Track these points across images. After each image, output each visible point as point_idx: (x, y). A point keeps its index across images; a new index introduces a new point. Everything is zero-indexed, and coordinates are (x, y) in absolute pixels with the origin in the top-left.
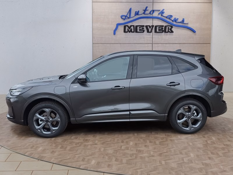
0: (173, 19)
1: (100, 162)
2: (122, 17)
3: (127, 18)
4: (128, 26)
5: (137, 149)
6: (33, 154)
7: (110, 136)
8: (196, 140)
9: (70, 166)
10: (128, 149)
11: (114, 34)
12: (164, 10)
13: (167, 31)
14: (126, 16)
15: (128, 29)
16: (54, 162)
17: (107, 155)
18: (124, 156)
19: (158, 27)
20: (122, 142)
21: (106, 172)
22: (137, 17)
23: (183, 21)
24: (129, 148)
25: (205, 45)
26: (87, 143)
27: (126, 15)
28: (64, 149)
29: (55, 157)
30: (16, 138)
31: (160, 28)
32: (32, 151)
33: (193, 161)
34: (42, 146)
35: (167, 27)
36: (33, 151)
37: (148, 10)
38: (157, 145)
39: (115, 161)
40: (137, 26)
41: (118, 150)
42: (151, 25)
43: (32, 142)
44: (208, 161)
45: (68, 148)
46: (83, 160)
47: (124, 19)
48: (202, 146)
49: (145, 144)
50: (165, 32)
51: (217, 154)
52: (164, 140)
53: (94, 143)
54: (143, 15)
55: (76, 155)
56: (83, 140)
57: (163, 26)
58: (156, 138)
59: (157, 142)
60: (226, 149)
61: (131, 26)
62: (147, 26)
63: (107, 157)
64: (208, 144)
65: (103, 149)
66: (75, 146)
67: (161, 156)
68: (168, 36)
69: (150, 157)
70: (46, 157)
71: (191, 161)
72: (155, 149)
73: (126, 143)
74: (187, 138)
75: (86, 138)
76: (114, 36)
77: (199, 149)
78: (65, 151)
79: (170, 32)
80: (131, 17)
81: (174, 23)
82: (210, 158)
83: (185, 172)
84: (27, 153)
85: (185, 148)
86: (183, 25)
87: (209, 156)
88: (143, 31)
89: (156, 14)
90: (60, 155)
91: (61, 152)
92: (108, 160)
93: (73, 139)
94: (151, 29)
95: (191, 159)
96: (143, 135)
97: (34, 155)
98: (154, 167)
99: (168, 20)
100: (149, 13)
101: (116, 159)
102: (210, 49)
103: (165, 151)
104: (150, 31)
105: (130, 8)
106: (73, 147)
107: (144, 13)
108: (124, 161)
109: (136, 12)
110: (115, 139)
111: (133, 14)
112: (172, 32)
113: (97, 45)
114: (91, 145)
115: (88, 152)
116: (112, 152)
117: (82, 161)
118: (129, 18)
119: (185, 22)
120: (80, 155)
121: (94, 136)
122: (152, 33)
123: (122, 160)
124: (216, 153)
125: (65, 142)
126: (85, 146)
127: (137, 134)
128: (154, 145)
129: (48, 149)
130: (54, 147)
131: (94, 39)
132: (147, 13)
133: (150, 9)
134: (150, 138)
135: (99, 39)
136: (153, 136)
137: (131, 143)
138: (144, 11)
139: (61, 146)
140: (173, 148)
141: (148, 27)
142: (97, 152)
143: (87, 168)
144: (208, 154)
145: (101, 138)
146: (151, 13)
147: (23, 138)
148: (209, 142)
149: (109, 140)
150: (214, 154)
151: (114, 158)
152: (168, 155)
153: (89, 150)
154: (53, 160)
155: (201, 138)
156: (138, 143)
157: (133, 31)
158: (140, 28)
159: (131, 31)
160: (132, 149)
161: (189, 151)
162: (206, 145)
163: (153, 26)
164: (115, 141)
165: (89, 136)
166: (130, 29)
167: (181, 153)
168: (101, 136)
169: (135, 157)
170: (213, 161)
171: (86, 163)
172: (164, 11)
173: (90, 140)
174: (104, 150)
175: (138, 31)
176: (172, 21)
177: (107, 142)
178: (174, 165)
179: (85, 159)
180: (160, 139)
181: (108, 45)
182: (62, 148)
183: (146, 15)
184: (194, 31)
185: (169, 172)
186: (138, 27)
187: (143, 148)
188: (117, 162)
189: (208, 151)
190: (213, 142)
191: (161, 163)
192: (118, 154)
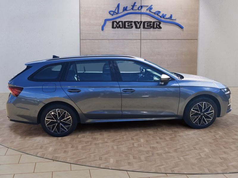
0: (161, 15)
1: (118, 160)
2: (110, 12)
3: (115, 13)
4: (116, 22)
5: (150, 146)
6: (45, 154)
7: (117, 134)
8: (204, 135)
9: (89, 165)
10: (141, 147)
11: (103, 29)
12: (152, 5)
13: (155, 27)
14: (114, 12)
15: (116, 25)
16: (72, 162)
17: (122, 153)
18: (140, 154)
19: (146, 23)
20: (133, 139)
21: (128, 170)
22: (126, 12)
23: (171, 17)
24: (142, 145)
25: (192, 41)
26: (96, 141)
27: (114, 10)
28: (76, 148)
29: (70, 157)
30: (20, 138)
31: (149, 24)
32: (43, 151)
33: (210, 156)
34: (51, 146)
35: (155, 23)
36: (45, 152)
37: (136, 6)
38: (168, 141)
39: (133, 158)
40: (125, 22)
41: (132, 147)
42: (139, 21)
43: (39, 143)
44: (225, 156)
45: (80, 147)
46: (101, 159)
47: (112, 15)
48: (212, 141)
49: (156, 141)
50: (153, 28)
51: (231, 148)
52: (173, 136)
53: (103, 141)
54: (132, 11)
55: (90, 154)
56: (92, 139)
57: (151, 22)
58: (164, 134)
59: (167, 138)
60: (236, 143)
61: (119, 22)
62: (135, 22)
63: (123, 156)
64: (217, 138)
65: (116, 146)
66: (86, 145)
67: (177, 152)
68: (156, 32)
69: (167, 153)
70: (60, 157)
71: (208, 156)
72: (167, 145)
73: (136, 140)
74: (194, 134)
75: (94, 137)
76: (102, 32)
77: (211, 144)
78: (77, 151)
79: (158, 28)
80: (119, 12)
81: (162, 19)
82: (225, 153)
83: (207, 167)
84: (39, 154)
85: (197, 144)
86: (171, 21)
87: (224, 151)
88: (131, 27)
89: (144, 10)
90: (74, 154)
91: (74, 151)
92: (126, 158)
93: (80, 138)
94: (139, 24)
95: (208, 154)
96: (150, 132)
97: (47, 156)
98: (175, 163)
99: (156, 16)
100: (137, 9)
101: (133, 156)
102: (197, 45)
103: (179, 147)
104: (138, 27)
105: (118, 3)
106: (85, 146)
107: (132, 9)
108: (143, 158)
109: (124, 7)
110: (124, 136)
111: (121, 9)
112: (160, 28)
113: (84, 41)
114: (102, 143)
115: (101, 151)
116: (126, 150)
117: (99, 160)
118: (117, 14)
119: (172, 18)
120: (95, 154)
121: (101, 134)
122: (140, 29)
123: (139, 157)
124: (229, 147)
125: (74, 141)
126: (96, 144)
127: (144, 131)
128: (165, 141)
129: (59, 149)
130: (65, 147)
131: (82, 35)
132: (136, 9)
133: (138, 5)
134: (158, 134)
135: (87, 34)
136: (160, 132)
137: (142, 140)
138: (132, 7)
139: (71, 145)
140: (185, 144)
141: (137, 23)
142: (111, 150)
143: (108, 166)
144: (221, 149)
145: (109, 136)
146: (140, 9)
147: (27, 138)
148: (217, 136)
149: (118, 138)
150: (227, 148)
151: (131, 155)
152: (184, 151)
153: (102, 148)
154: (69, 160)
155: (208, 133)
156: (149, 140)
157: (121, 27)
158: (128, 23)
159: (119, 27)
160: (145, 145)
161: (202, 146)
162: (216, 140)
163: (141, 22)
164: (125, 138)
165: (96, 134)
166: (118, 25)
167: (195, 149)
168: (108, 134)
169: (152, 154)
170: (229, 155)
171: (105, 162)
172: (152, 7)
173: (98, 138)
174: (117, 148)
175: (127, 26)
176: (160, 17)
177: (117, 140)
178: (193, 161)
179: (102, 157)
180: (169, 135)
181: (96, 41)
182: (73, 148)
183: (134, 11)
184: (181, 27)
185: (192, 168)
186: (127, 23)
187: (156, 145)
188: (136, 160)
189: (220, 146)
190: (221, 136)
191: (180, 159)
192: (133, 151)
